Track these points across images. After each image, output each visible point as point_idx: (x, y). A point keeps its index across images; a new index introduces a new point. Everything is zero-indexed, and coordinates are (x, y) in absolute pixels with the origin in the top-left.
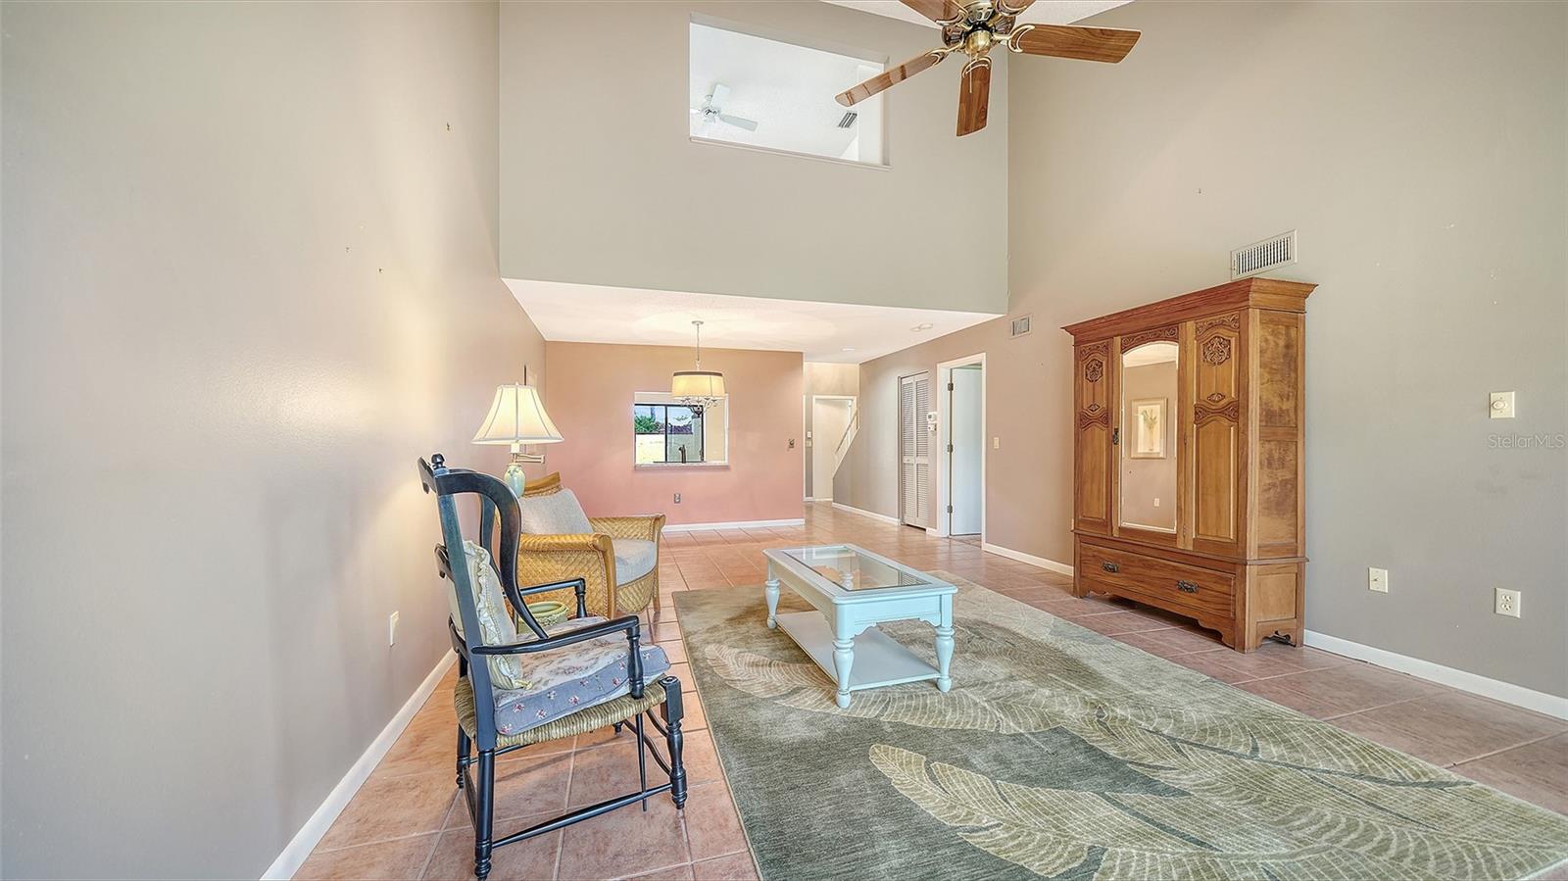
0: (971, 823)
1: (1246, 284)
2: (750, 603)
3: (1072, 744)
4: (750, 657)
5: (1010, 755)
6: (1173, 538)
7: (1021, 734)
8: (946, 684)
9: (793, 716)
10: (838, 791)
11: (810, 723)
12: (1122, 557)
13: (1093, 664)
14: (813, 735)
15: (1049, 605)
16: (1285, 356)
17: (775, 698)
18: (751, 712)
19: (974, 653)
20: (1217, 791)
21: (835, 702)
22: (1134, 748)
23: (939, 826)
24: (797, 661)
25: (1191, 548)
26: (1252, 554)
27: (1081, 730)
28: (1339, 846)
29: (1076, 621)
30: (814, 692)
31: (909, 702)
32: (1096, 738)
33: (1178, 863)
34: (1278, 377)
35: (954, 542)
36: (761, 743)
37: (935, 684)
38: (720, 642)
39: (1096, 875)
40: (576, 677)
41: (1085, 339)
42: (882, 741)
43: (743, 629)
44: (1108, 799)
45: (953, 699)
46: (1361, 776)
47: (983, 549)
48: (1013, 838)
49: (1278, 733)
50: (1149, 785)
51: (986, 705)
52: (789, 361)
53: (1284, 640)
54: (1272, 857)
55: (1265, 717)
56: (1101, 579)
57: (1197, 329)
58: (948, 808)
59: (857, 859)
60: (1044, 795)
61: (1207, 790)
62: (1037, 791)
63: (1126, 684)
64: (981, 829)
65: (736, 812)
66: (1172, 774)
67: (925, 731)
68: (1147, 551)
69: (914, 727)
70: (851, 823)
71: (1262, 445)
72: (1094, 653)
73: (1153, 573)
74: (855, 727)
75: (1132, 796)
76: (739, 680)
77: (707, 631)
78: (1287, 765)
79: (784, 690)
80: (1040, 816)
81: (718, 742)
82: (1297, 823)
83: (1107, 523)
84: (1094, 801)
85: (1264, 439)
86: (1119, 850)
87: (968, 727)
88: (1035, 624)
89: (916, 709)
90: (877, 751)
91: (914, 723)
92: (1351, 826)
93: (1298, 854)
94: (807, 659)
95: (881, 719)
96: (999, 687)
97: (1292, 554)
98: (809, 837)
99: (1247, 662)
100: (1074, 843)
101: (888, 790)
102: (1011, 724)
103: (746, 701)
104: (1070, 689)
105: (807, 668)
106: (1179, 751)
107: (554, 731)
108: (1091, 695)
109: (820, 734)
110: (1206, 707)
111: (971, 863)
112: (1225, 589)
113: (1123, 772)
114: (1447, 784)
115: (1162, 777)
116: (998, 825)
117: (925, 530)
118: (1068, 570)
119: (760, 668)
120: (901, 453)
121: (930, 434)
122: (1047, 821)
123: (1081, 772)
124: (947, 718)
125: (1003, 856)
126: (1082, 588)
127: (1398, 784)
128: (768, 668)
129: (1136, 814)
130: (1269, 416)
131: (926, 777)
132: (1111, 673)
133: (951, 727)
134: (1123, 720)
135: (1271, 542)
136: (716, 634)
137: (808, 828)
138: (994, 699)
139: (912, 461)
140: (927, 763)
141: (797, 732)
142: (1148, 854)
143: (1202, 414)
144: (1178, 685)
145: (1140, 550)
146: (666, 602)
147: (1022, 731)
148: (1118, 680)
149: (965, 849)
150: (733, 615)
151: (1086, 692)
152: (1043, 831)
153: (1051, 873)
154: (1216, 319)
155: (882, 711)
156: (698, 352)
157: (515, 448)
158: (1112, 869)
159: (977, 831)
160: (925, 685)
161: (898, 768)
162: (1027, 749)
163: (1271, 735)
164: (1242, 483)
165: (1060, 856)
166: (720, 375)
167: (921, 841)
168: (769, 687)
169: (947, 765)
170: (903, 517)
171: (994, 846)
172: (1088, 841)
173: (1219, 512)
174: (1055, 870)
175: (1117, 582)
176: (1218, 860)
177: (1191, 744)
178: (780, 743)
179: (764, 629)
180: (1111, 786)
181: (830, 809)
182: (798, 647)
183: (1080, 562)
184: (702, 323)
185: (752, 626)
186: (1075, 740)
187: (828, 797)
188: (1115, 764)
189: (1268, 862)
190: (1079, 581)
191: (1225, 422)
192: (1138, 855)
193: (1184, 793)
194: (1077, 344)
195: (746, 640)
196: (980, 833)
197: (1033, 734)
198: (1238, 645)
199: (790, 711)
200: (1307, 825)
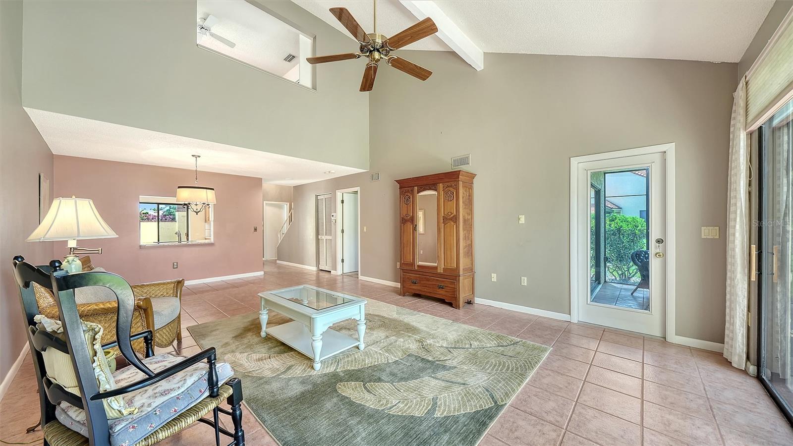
0: (389, 405)
1: (458, 172)
2: (246, 325)
3: (416, 359)
4: (255, 356)
5: (396, 371)
6: (436, 268)
7: (397, 361)
8: (362, 347)
9: (292, 382)
10: (327, 412)
11: (303, 383)
12: (419, 277)
13: (414, 324)
14: (306, 388)
15: (392, 302)
16: (469, 199)
17: (279, 375)
18: (267, 387)
19: (369, 329)
20: (464, 363)
21: (312, 368)
22: (436, 355)
23: (377, 411)
24: (285, 352)
25: (442, 272)
26: (461, 273)
27: (418, 352)
28: (498, 371)
29: (404, 307)
30: (299, 366)
31: (348, 359)
32: (424, 355)
33: (459, 394)
34: (467, 207)
35: (344, 276)
36: (279, 401)
37: (357, 347)
38: (233, 352)
39: (437, 408)
40: (172, 396)
41: (404, 186)
42: (341, 381)
43: (246, 341)
44: (433, 377)
45: (366, 352)
46: (498, 346)
47: (359, 279)
48: (406, 405)
49: (475, 337)
50: (444, 368)
51: (380, 351)
52: (254, 183)
53: (469, 303)
54: (483, 381)
55: (471, 332)
56: (411, 287)
57: (443, 187)
58: (378, 402)
59: (347, 440)
60: (412, 383)
61: (462, 364)
62: (409, 383)
63: (428, 330)
64: (394, 406)
65: (276, 442)
66: (450, 361)
67: (359, 370)
68: (427, 274)
69: (353, 370)
70: (339, 425)
71: (463, 232)
72: (414, 320)
73: (430, 283)
74: (326, 378)
75: (440, 374)
76: (254, 371)
77: (222, 347)
78: (480, 348)
79: (283, 370)
80: (413, 393)
81: (252, 409)
82: (487, 367)
83: (413, 264)
84: (429, 380)
85: (464, 230)
86: (442, 396)
87: (376, 363)
88: (390, 311)
89: (352, 361)
90: (340, 386)
91: (353, 368)
92: (500, 363)
93: (489, 378)
94: (291, 349)
95: (337, 370)
96: (383, 342)
97: (471, 270)
98: (320, 439)
99: (461, 312)
100: (427, 399)
101: (351, 403)
102: (392, 357)
103: (262, 381)
104: (409, 337)
105: (291, 354)
106: (450, 352)
107: (161, 435)
108: (417, 337)
109: (309, 387)
110: (453, 333)
111: (394, 422)
112: (453, 286)
113: (435, 366)
114: (518, 342)
115: (448, 363)
116: (399, 402)
117: (330, 272)
118: (399, 285)
119: (264, 361)
120: (318, 233)
121: (332, 224)
122: (416, 394)
123: (422, 370)
124: (366, 362)
125: (404, 414)
126: (405, 291)
127: (507, 346)
128: (269, 360)
129: (443, 380)
130: (465, 221)
131: (365, 391)
132: (421, 326)
133: (369, 365)
134: (430, 345)
135: (467, 267)
136: (229, 347)
137: (318, 435)
138: (383, 348)
139: (323, 237)
140: (364, 385)
141: (297, 389)
142: (450, 394)
143: (446, 220)
144: (444, 326)
145: (424, 274)
146: (185, 334)
147: (397, 359)
148: (425, 329)
149: (390, 417)
150: (236, 334)
151: (415, 336)
152: (415, 398)
153: (422, 414)
154: (449, 184)
155: (337, 367)
156: (196, 174)
157: (72, 244)
158: (441, 404)
159: (392, 408)
160: (353, 349)
161: (351, 391)
162: (401, 366)
163: (474, 338)
164: (458, 245)
165: (423, 407)
166: (213, 189)
167: (371, 420)
168: (273, 370)
169: (372, 383)
170: (318, 266)
171: (400, 411)
172: (431, 396)
173: (451, 257)
174: (423, 412)
175: (416, 288)
176: (470, 388)
177: (453, 348)
178: (290, 398)
179: (259, 339)
180: (433, 372)
181: (327, 422)
182: (283, 344)
183: (403, 282)
184: (199, 157)
185: (251, 338)
186: (417, 358)
187: (324, 416)
188: (432, 363)
189: (483, 383)
190: (403, 289)
191: (452, 223)
192: (448, 395)
193: (455, 367)
194: (400, 188)
195: (250, 347)
196: (394, 408)
197: (401, 359)
198: (457, 307)
199: (289, 379)
200: (489, 367)
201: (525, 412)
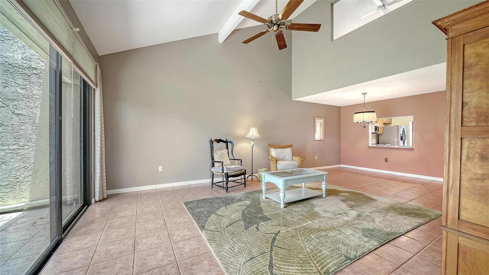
201: (193, 237)
